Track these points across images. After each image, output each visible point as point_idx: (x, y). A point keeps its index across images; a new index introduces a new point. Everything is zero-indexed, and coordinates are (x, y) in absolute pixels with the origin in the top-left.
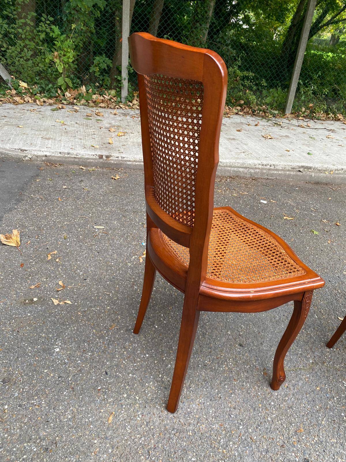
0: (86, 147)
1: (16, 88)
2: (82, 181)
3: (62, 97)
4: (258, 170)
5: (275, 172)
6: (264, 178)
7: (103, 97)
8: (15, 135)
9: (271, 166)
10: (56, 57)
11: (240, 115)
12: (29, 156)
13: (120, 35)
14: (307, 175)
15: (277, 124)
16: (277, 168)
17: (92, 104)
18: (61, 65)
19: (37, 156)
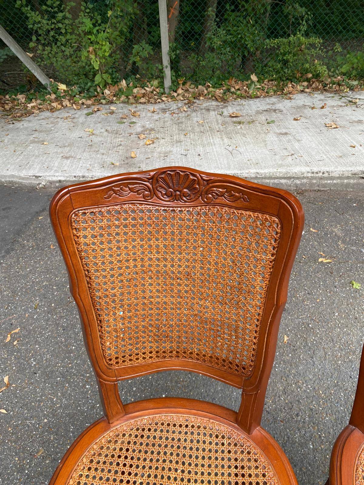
0: (105, 166)
1: (55, 92)
3: (101, 95)
4: (305, 181)
5: (329, 182)
6: (313, 190)
7: (145, 89)
8: (37, 156)
9: (323, 173)
10: (91, 53)
11: (306, 92)
12: (43, 183)
13: (157, 16)
15: (352, 102)
16: (333, 175)
17: (132, 100)
18: (97, 61)
19: (51, 183)
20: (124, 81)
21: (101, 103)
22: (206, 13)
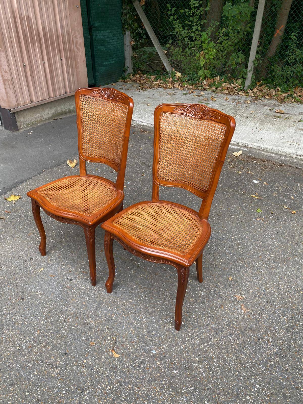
1: (173, 77)
3: (200, 84)
4: (289, 159)
6: (292, 167)
8: (140, 110)
10: (201, 55)
12: (134, 124)
17: (218, 90)
18: (203, 61)
19: (138, 125)
20: (219, 77)
21: (198, 89)
22: (290, 37)
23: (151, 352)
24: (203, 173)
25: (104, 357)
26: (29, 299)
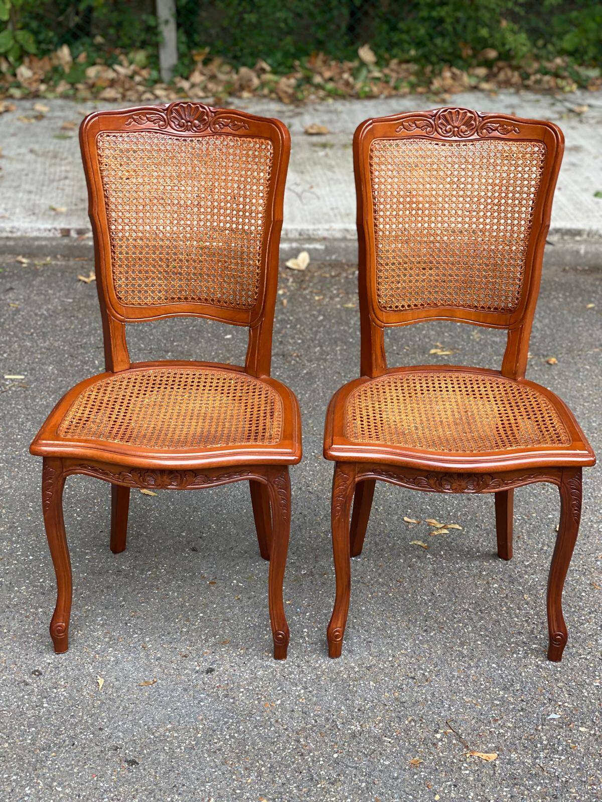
2: (11, 289)
3: (10, 78)
7: (115, 71)
11: (482, 91)
14: (567, 251)
15: (574, 112)
17: (84, 92)
20: (66, 49)
21: (11, 97)
23: (551, 719)
24: (496, 264)
25: (467, 772)
26: (149, 754)
